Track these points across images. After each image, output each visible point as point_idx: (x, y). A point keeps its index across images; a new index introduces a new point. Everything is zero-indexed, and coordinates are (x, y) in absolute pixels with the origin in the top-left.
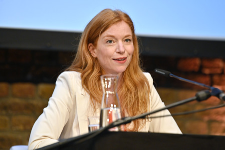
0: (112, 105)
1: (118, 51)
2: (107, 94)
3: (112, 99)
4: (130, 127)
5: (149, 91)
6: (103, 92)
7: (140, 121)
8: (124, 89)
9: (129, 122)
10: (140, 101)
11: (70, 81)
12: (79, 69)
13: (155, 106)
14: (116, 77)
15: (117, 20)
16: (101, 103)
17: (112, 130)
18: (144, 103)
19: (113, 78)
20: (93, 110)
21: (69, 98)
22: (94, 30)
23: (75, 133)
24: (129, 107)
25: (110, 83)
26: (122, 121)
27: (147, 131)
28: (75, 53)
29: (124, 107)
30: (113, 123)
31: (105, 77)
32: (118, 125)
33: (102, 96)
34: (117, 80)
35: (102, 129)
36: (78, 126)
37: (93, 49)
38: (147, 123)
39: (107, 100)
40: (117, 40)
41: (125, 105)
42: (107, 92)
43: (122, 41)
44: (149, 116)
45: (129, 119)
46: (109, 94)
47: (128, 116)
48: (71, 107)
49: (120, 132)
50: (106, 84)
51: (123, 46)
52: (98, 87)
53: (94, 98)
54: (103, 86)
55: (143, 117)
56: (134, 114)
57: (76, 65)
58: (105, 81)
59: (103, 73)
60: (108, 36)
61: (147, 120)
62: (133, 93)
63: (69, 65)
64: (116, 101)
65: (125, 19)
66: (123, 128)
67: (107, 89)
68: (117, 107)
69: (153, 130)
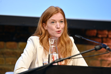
0: (54, 52)
1: (57, 27)
2: (52, 47)
3: (54, 49)
4: (63, 63)
5: (72, 46)
6: (50, 46)
7: (68, 60)
8: (60, 45)
9: (62, 60)
10: (68, 50)
11: (34, 41)
12: (39, 35)
13: (75, 53)
14: (56, 39)
15: (56, 12)
16: (49, 52)
17: (54, 64)
18: (70, 51)
19: (55, 40)
20: (45, 55)
21: (33, 49)
22: (46, 17)
23: (37, 66)
24: (62, 54)
25: (53, 42)
26: (59, 60)
27: (71, 65)
28: (36, 27)
29: (60, 53)
30: (55, 61)
31: (51, 39)
32: (57, 62)
33: (49, 48)
34: (56, 40)
35: (49, 64)
36: (38, 63)
37: (45, 26)
38: (71, 61)
39: (52, 50)
40: (56, 22)
41: (60, 52)
42: (52, 46)
43: (59, 22)
44: (72, 58)
45: (62, 59)
46: (53, 47)
47: (62, 58)
48: (35, 54)
49: (58, 65)
50: (51, 42)
51: (59, 25)
52: (47, 44)
53: (45, 49)
54: (50, 43)
55: (69, 58)
56: (65, 57)
57: (37, 33)
58: (51, 41)
59: (50, 37)
60: (52, 20)
61: (71, 59)
62: (64, 47)
63: (34, 33)
64: (56, 50)
65: (61, 11)
66: (59, 63)
67: (52, 45)
68: (57, 53)
69: (74, 64)
